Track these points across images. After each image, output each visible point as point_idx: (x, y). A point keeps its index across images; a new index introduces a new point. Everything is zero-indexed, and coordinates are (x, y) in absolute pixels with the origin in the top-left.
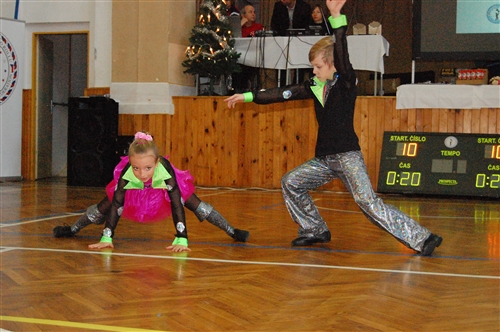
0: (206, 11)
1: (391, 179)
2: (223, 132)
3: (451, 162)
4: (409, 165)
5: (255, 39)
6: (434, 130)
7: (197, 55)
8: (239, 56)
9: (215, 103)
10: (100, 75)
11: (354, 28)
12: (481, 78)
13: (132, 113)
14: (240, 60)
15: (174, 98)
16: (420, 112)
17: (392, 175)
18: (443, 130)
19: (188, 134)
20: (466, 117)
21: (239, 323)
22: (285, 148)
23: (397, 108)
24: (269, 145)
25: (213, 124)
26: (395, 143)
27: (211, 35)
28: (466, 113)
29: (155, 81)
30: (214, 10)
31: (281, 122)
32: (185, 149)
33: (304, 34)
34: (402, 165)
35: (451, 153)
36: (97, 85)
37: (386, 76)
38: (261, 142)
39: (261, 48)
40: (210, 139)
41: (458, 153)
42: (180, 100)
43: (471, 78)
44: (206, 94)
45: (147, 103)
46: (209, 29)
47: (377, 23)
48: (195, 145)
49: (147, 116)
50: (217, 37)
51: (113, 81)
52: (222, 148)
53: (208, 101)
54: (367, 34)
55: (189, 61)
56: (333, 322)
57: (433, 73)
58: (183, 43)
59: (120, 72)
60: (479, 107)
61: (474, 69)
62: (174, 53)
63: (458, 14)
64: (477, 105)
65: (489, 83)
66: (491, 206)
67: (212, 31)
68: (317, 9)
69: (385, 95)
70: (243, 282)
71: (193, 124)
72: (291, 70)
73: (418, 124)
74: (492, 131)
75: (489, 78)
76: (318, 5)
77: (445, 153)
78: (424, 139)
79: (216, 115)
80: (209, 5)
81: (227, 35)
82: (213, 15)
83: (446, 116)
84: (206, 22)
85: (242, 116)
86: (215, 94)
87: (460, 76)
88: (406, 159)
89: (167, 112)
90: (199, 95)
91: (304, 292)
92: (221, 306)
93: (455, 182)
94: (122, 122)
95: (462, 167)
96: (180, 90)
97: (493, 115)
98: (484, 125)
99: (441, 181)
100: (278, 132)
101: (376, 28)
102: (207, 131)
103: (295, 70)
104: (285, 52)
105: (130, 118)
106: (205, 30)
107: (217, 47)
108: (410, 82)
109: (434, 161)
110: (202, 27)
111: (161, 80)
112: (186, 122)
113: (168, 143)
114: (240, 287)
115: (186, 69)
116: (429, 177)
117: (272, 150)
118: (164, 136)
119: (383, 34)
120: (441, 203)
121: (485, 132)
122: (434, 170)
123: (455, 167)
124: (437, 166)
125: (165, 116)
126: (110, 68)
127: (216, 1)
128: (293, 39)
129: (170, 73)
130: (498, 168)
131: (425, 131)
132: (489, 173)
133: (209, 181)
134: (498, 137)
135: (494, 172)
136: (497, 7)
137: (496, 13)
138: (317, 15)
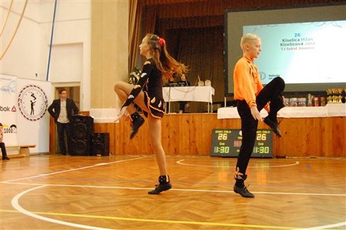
0: (133, 76)
1: (217, 150)
4: (224, 143)
6: (234, 127)
10: (85, 106)
13: (100, 122)
16: (228, 120)
21: (141, 213)
22: (169, 137)
23: (218, 118)
26: (218, 134)
29: (110, 108)
30: (136, 75)
32: (124, 138)
33: (176, 86)
34: (221, 144)
36: (84, 110)
37: (213, 103)
45: (107, 118)
49: (107, 124)
51: (91, 108)
52: (141, 137)
54: (204, 85)
56: (178, 212)
59: (94, 104)
66: (260, 161)
69: (213, 112)
72: (171, 102)
77: (239, 138)
78: (230, 132)
80: (134, 73)
82: (136, 78)
84: (133, 81)
88: (222, 141)
91: (169, 200)
92: (135, 207)
94: (95, 126)
99: (238, 151)
101: (208, 83)
104: (168, 94)
105: (98, 124)
108: (223, 106)
109: (235, 142)
111: (113, 107)
114: (143, 199)
116: (233, 149)
118: (115, 129)
119: (212, 86)
122: (235, 146)
124: (237, 144)
126: (90, 102)
127: (137, 71)
128: (172, 88)
129: (117, 104)
130: (263, 144)
131: (231, 128)
132: (259, 147)
133: (135, 153)
134: (262, 130)
135: (261, 146)
136: (261, 73)
137: (261, 75)
138: (183, 77)
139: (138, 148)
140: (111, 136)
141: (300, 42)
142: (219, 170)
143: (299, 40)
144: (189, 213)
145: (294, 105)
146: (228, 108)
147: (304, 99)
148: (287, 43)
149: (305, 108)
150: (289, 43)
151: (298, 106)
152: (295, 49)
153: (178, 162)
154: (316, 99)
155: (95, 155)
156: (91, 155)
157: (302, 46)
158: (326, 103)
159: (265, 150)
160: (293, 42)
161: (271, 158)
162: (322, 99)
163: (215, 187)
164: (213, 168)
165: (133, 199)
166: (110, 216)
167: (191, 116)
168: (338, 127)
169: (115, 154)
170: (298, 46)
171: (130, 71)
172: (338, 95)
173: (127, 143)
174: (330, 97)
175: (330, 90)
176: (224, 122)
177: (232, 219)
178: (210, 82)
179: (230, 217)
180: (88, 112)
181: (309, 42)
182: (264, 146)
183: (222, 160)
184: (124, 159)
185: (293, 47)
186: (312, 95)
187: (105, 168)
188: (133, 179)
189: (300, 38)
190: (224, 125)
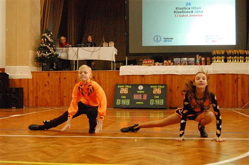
0: (45, 37)
1: (118, 102)
2: (52, 85)
3: (141, 95)
4: (125, 97)
6: (134, 83)
7: (41, 55)
8: (58, 55)
9: (49, 74)
11: (104, 44)
12: (151, 63)
13: (14, 78)
14: (59, 57)
15: (32, 72)
16: (129, 76)
17: (119, 101)
18: (137, 83)
20: (146, 78)
23: (120, 75)
24: (70, 90)
25: (48, 83)
26: (120, 88)
27: (46, 47)
28: (146, 76)
30: (48, 37)
31: (75, 81)
32: (37, 92)
33: (84, 46)
34: (122, 97)
35: (141, 92)
37: (116, 62)
38: (67, 89)
39: (67, 52)
40: (47, 89)
41: (143, 92)
42: (34, 73)
43: (147, 63)
44: (45, 70)
45: (21, 74)
46: (46, 45)
47: (112, 42)
48: (41, 90)
49: (21, 79)
51: (6, 65)
52: (52, 92)
53: (45, 73)
54: (108, 46)
55: (38, 57)
56: (83, 155)
57: (136, 60)
58: (35, 50)
59: (9, 61)
60: (151, 74)
62: (30, 54)
65: (155, 65)
68: (90, 37)
69: (116, 70)
70: (53, 144)
71: (40, 82)
72: (79, 60)
74: (156, 83)
75: (154, 63)
77: (138, 92)
78: (131, 87)
79: (49, 79)
80: (45, 35)
81: (53, 47)
82: (47, 39)
83: (138, 78)
84: (45, 42)
85: (60, 79)
86: (48, 70)
87: (143, 62)
88: (124, 94)
89: (29, 78)
90: (43, 70)
92: (44, 152)
93: (142, 103)
94: (10, 82)
95: (145, 97)
96: (35, 69)
97: (156, 77)
101: (112, 44)
102: (45, 85)
103: (81, 60)
104: (77, 53)
105: (12, 80)
106: (44, 45)
107: (49, 52)
108: (125, 65)
109: (135, 95)
110: (41, 43)
111: (26, 65)
112: (37, 82)
114: (50, 146)
116: (133, 101)
118: (28, 87)
119: (115, 46)
120: (138, 111)
121: (153, 83)
122: (134, 99)
123: (142, 97)
124: (136, 97)
125: (28, 79)
126: (5, 60)
127: (48, 33)
128: (80, 48)
129: (30, 62)
130: (158, 97)
131: (131, 83)
132: (155, 99)
133: (47, 105)
134: (157, 85)
135: (157, 99)
136: (157, 36)
137: (157, 38)
138: (90, 39)
139: (49, 101)
140: (25, 90)
141: (191, 10)
142: (120, 119)
143: (189, 9)
144: (92, 156)
145: (185, 64)
146: (129, 66)
147: (193, 59)
148: (179, 11)
149: (194, 66)
150: (181, 10)
151: (188, 64)
152: (186, 16)
154: (203, 59)
155: (10, 108)
156: (6, 108)
157: (192, 14)
158: (211, 63)
159: (161, 102)
160: (185, 11)
161: (165, 109)
162: (208, 59)
163: (116, 134)
164: (116, 118)
165: (42, 145)
166: (21, 161)
167: (97, 73)
168: (220, 82)
169: (28, 106)
170: (189, 14)
171: (42, 32)
172: (221, 55)
173: (39, 97)
174: (214, 58)
175: (214, 52)
176: (126, 78)
177: (129, 160)
178: (113, 44)
179: (128, 159)
180: (3, 69)
181: (198, 10)
182: (159, 99)
183: (124, 111)
184: (37, 111)
185: (185, 14)
186: (199, 55)
187: (19, 119)
189: (190, 7)
190: (126, 81)
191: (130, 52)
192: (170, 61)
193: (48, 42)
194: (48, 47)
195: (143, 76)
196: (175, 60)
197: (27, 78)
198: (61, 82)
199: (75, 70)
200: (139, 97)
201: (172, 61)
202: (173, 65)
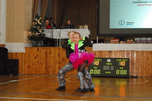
0: (35, 21)
1: (91, 72)
2: (40, 58)
3: (109, 66)
4: (97, 67)
5: (50, 30)
6: (104, 57)
7: (32, 35)
8: (45, 35)
9: (38, 49)
11: (80, 27)
12: (117, 42)
13: (12, 52)
14: (46, 36)
15: (25, 47)
16: (100, 52)
18: (106, 57)
19: (30, 59)
20: (113, 53)
22: (59, 63)
23: (93, 50)
25: (37, 56)
27: (37, 28)
28: (113, 52)
29: (19, 42)
30: (38, 21)
31: (58, 55)
32: (29, 63)
33: (65, 28)
34: (95, 68)
35: (109, 64)
36: (1, 44)
38: (52, 61)
39: (52, 32)
40: (36, 60)
41: (111, 64)
42: (27, 48)
43: (114, 42)
44: (35, 46)
45: (16, 49)
46: (36, 27)
47: (87, 25)
48: (32, 62)
49: (17, 53)
50: (39, 29)
51: (6, 42)
52: (40, 63)
53: (36, 49)
54: (84, 28)
55: (30, 36)
58: (28, 31)
59: (8, 39)
60: (117, 50)
61: (115, 39)
62: (25, 34)
63: (110, 23)
64: (116, 50)
65: (120, 43)
66: (121, 80)
67: (37, 27)
68: (69, 21)
69: (89, 47)
71: (31, 55)
72: (61, 39)
73: (99, 55)
74: (121, 57)
75: (120, 41)
76: (69, 20)
77: (107, 64)
78: (101, 60)
79: (38, 53)
80: (36, 19)
81: (42, 29)
82: (37, 23)
83: (107, 53)
84: (35, 24)
85: (46, 53)
86: (38, 46)
87: (111, 41)
90: (33, 47)
93: (110, 73)
94: (9, 55)
95: (112, 68)
96: (27, 45)
97: (121, 53)
98: (118, 55)
99: (106, 72)
100: (57, 58)
101: (86, 27)
102: (35, 58)
103: (62, 39)
104: (59, 34)
105: (12, 54)
106: (35, 27)
107: (38, 32)
108: (96, 43)
109: (104, 66)
110: (34, 26)
111: (22, 42)
112: (29, 55)
113: (23, 61)
115: (29, 39)
116: (103, 71)
117: (55, 63)
118: (22, 59)
119: (88, 29)
121: (119, 58)
122: (104, 69)
123: (110, 68)
126: (5, 38)
127: (38, 17)
128: (62, 30)
129: (24, 40)
130: (123, 68)
131: (101, 57)
132: (120, 70)
134: (122, 59)
136: (121, 21)
137: (121, 22)
138: (69, 22)
140: (20, 62)
145: (144, 43)
146: (99, 44)
147: (150, 39)
149: (151, 44)
151: (147, 43)
153: (66, 80)
155: (8, 74)
159: (124, 72)
171: (33, 17)
173: (31, 67)
176: (97, 53)
182: (124, 69)
188: (37, 92)
191: (101, 33)
192: (132, 40)
193: (38, 25)
194: (38, 28)
195: (111, 51)
196: (136, 39)
197: (22, 52)
198: (48, 55)
199: (58, 47)
200: (108, 68)
201: (134, 40)
202: (134, 43)
